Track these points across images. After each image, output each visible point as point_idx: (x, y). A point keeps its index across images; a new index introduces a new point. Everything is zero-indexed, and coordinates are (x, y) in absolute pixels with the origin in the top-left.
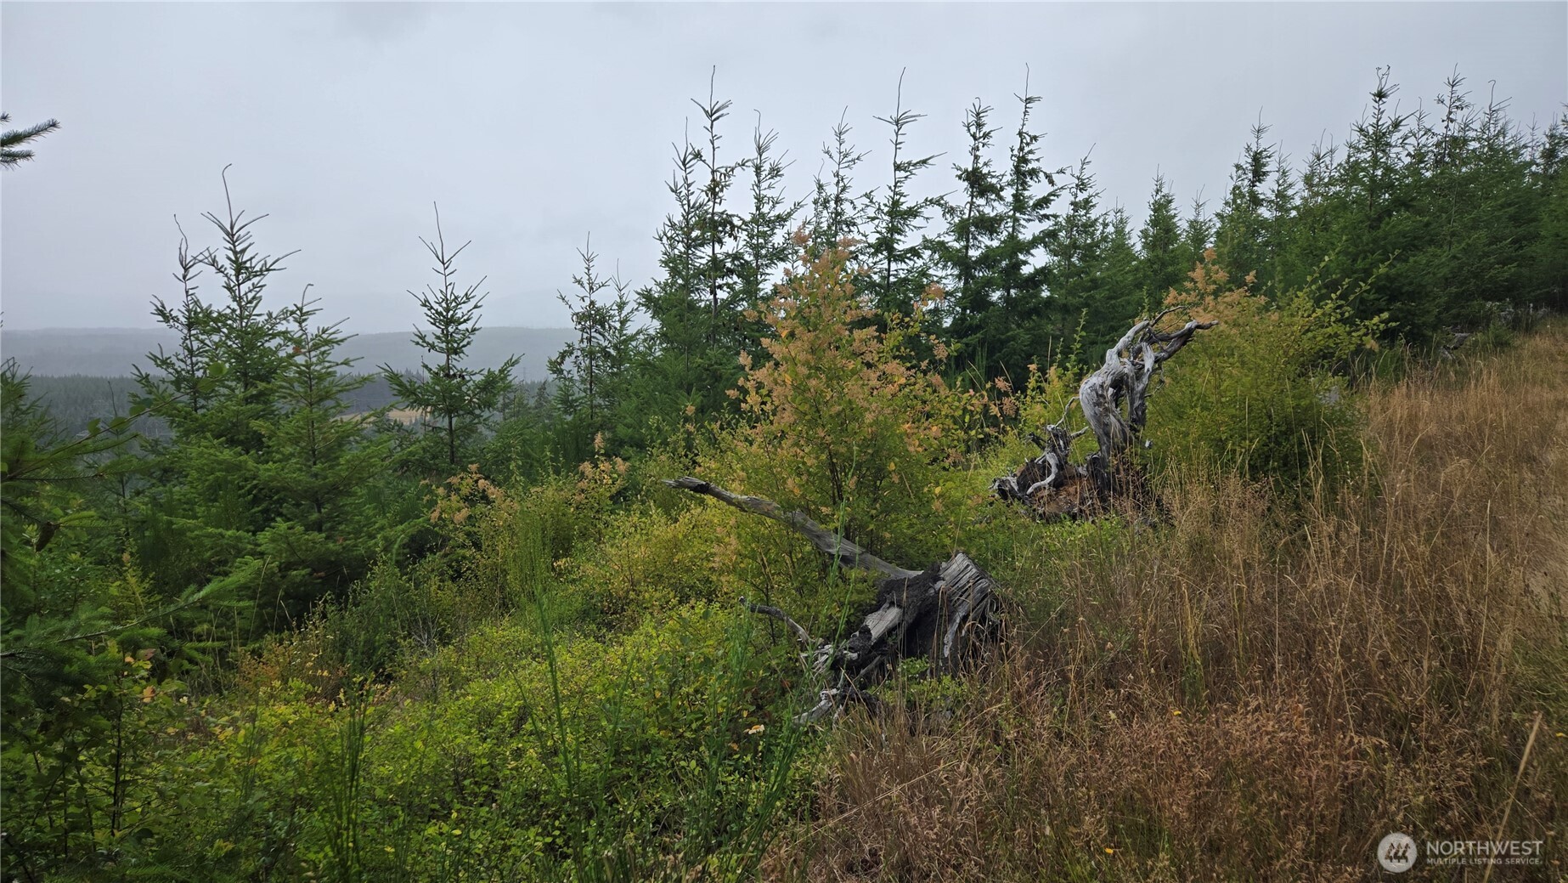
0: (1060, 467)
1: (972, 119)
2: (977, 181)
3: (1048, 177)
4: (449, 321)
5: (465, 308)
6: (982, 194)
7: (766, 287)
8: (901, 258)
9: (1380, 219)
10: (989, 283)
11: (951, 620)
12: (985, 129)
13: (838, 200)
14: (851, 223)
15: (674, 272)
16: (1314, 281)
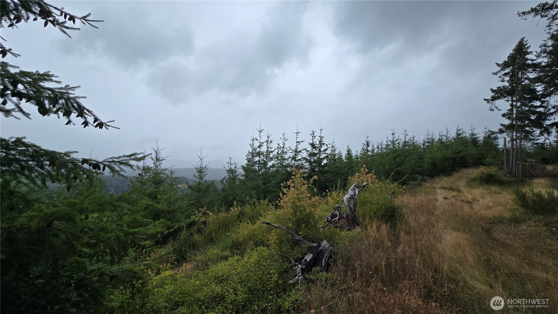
0: (340, 215)
1: (312, 133)
2: (313, 145)
3: (327, 145)
4: (201, 172)
5: (205, 169)
6: (314, 148)
7: (269, 166)
8: (297, 161)
9: (395, 159)
10: (316, 166)
11: (323, 257)
12: (315, 135)
13: (283, 148)
14: (286, 153)
15: (249, 161)
16: (391, 178)
